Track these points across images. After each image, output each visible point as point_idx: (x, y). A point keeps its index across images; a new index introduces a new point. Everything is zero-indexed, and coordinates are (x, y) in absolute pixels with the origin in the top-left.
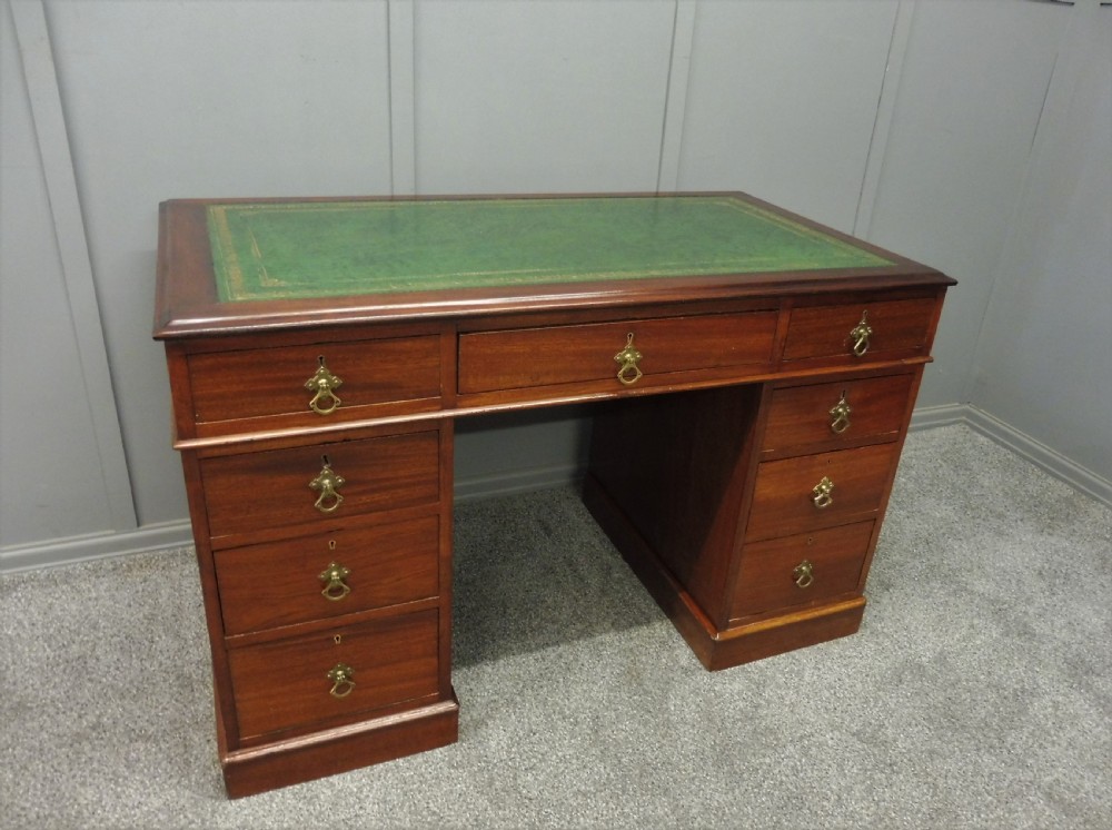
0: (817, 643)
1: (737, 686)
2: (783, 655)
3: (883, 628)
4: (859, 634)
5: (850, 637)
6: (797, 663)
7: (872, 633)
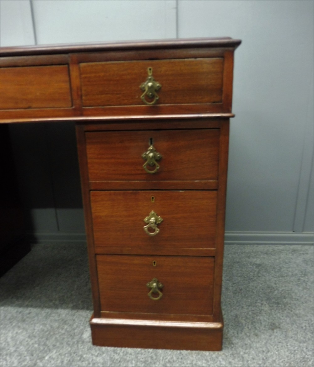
0: (182, 349)
1: (99, 359)
2: (151, 350)
3: (245, 353)
4: (221, 353)
5: (212, 353)
6: (155, 357)
7: (233, 354)
